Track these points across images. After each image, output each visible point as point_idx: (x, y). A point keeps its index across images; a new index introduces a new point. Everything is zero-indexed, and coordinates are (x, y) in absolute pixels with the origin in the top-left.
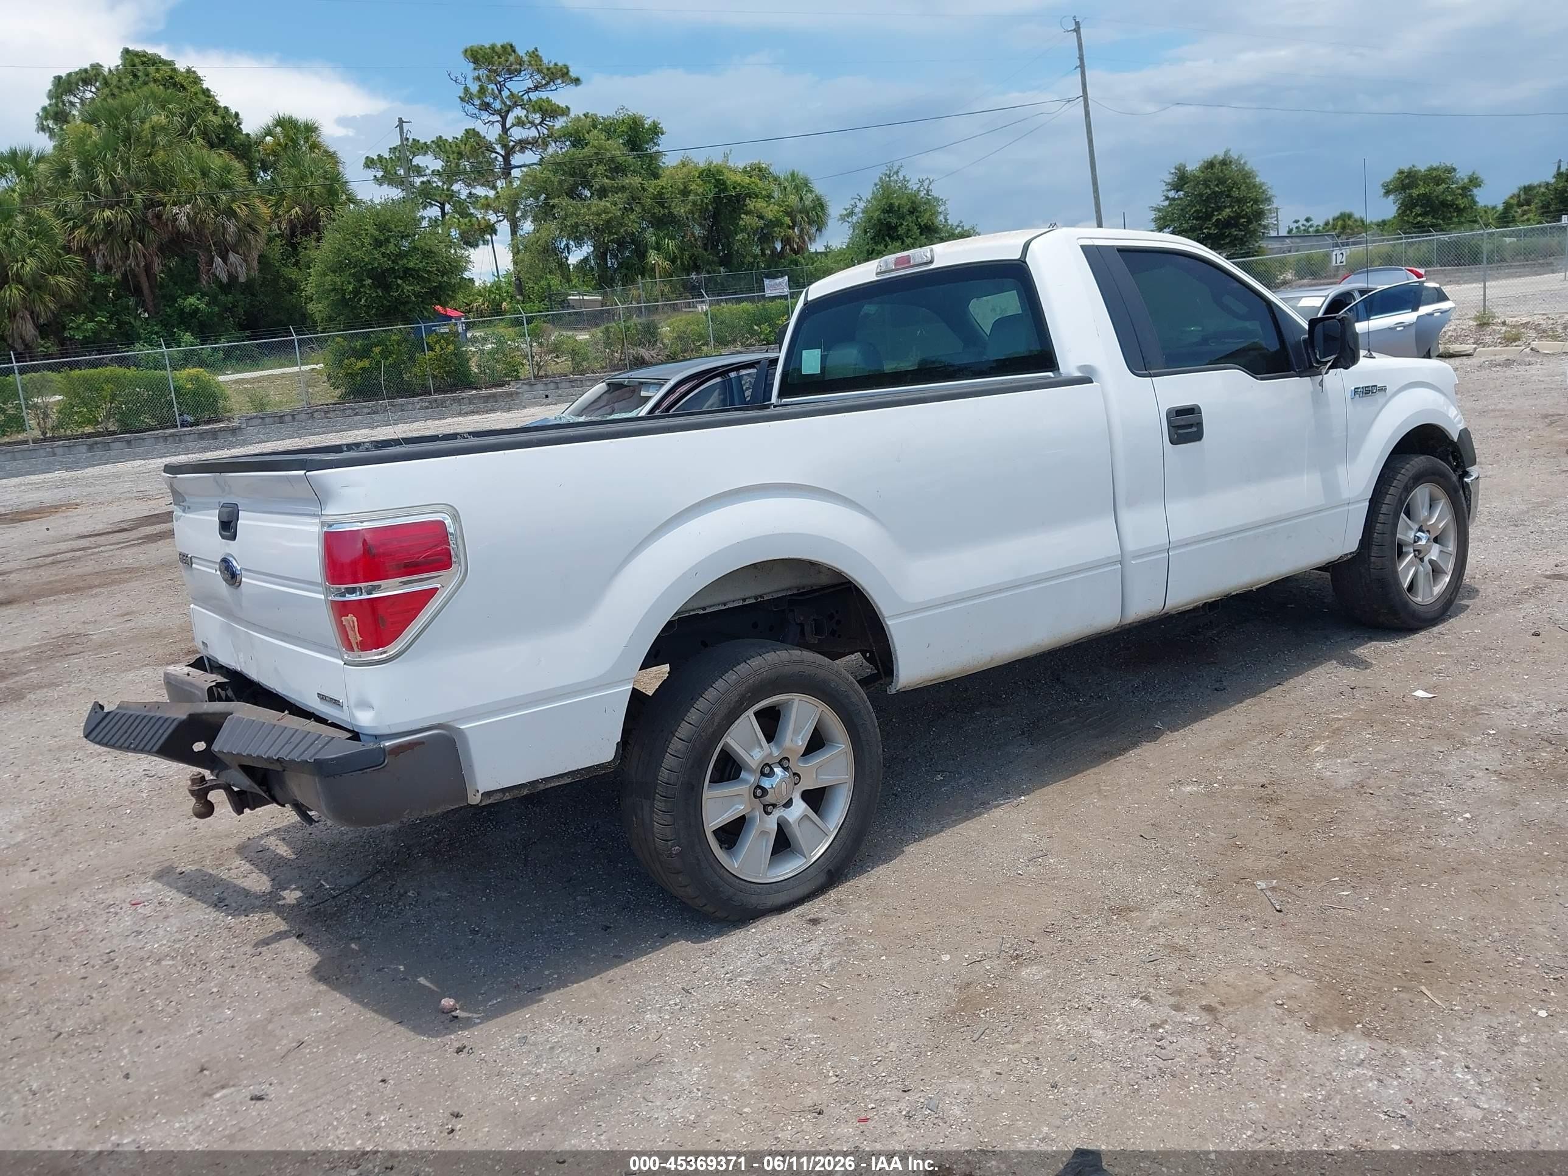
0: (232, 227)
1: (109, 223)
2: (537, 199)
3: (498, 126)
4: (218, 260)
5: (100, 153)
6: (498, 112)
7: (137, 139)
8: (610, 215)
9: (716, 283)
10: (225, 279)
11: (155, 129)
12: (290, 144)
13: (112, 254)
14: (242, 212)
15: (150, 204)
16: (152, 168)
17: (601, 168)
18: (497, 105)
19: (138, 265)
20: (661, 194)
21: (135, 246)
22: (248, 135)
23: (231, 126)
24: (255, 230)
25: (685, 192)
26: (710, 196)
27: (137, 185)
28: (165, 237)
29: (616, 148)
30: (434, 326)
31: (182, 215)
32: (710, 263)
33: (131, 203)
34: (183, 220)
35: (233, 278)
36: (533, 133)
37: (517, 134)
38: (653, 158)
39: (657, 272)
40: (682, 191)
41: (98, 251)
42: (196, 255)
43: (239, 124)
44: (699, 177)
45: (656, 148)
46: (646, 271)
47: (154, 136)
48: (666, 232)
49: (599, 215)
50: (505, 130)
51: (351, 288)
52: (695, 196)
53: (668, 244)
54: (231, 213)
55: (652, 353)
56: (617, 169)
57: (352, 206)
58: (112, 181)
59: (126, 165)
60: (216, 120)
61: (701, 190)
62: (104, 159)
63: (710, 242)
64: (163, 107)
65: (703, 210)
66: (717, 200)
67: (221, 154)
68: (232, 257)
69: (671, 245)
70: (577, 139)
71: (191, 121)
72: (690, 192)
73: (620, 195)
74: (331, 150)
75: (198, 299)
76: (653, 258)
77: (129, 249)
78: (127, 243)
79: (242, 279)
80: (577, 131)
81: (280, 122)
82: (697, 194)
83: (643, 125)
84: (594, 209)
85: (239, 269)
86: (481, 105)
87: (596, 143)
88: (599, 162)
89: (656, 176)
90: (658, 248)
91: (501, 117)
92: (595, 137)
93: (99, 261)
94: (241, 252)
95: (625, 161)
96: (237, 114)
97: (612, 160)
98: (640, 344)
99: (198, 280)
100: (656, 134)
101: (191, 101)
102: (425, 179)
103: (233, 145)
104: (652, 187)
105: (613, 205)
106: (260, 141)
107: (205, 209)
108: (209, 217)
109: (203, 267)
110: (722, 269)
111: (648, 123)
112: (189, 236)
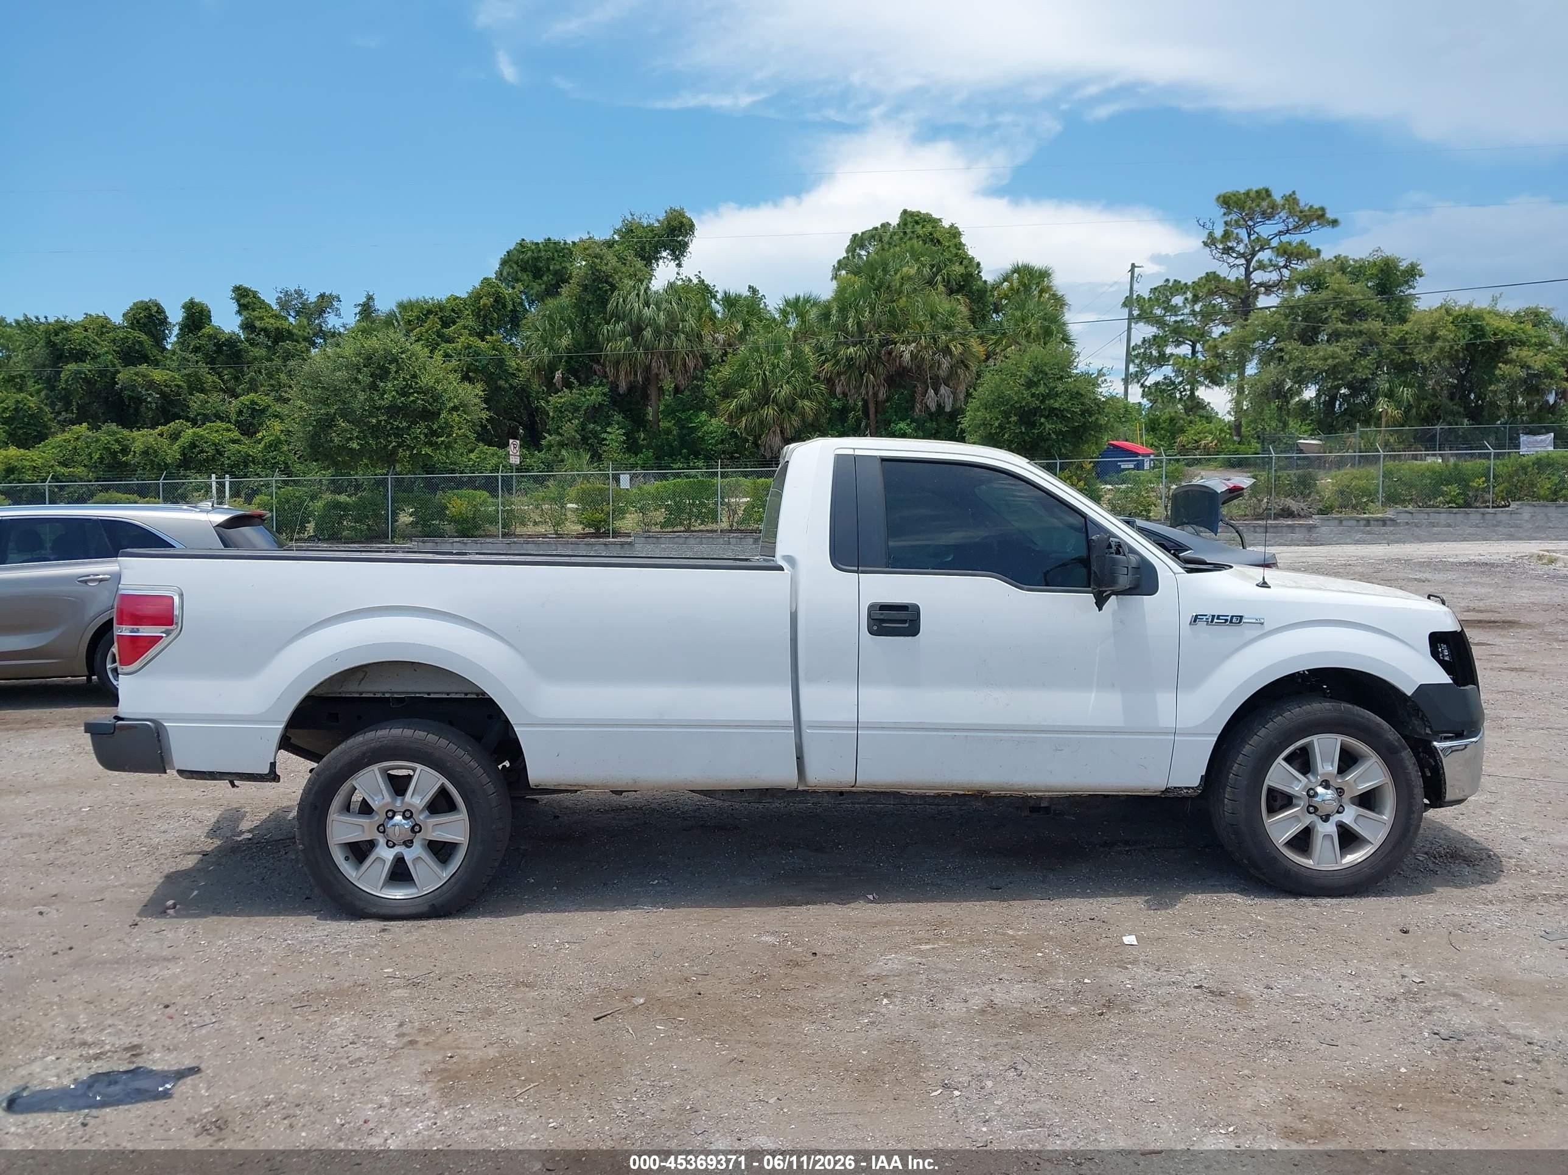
0: (946, 363)
1: (850, 359)
2: (1265, 342)
3: (1242, 270)
4: (931, 392)
5: (855, 300)
6: (1242, 255)
7: (889, 287)
8: (1337, 360)
9: (1457, 437)
10: (933, 407)
11: (905, 279)
12: (1022, 289)
13: (848, 384)
14: (957, 350)
15: (886, 342)
16: (892, 312)
17: (1338, 312)
18: (1241, 248)
19: (867, 393)
20: (1403, 340)
21: (868, 377)
22: (985, 282)
23: (971, 275)
24: (967, 367)
25: (1432, 338)
26: (1462, 342)
27: (878, 327)
28: (892, 370)
29: (1360, 292)
30: (1120, 461)
31: (906, 352)
32: (1453, 414)
33: (869, 342)
34: (907, 356)
35: (940, 407)
36: (1274, 276)
37: (1258, 277)
38: (1403, 301)
39: (1383, 420)
40: (1428, 336)
41: (839, 381)
42: (915, 386)
43: (979, 272)
44: (1452, 322)
45: (1411, 291)
46: (1370, 418)
47: (902, 285)
48: (1403, 379)
49: (1326, 360)
50: (1248, 274)
51: (997, 424)
52: (1444, 342)
53: (1403, 392)
54: (947, 351)
55: (1302, 505)
56: (1355, 313)
57: (1065, 345)
58: (859, 324)
59: (872, 311)
60: (958, 269)
61: (1452, 336)
62: (857, 305)
63: (1458, 393)
64: (917, 260)
65: (1453, 357)
66: (1469, 347)
67: (958, 299)
68: (943, 390)
69: (1406, 393)
70: (1316, 282)
71: (939, 270)
72: (1438, 338)
73: (1354, 340)
74: (1060, 294)
75: (908, 425)
76: (1382, 406)
77: (863, 380)
78: (862, 375)
79: (948, 409)
80: (1318, 275)
81: (1016, 270)
82: (1445, 340)
83: (1396, 267)
84: (1321, 353)
85: (946, 399)
86: (1224, 249)
87: (1336, 286)
88: (1337, 306)
89: (1403, 320)
90: (1390, 395)
91: (1246, 260)
92: (1336, 281)
93: (838, 390)
94: (951, 385)
95: (1368, 305)
96: (978, 264)
97: (1352, 303)
98: (1290, 494)
99: (913, 408)
100: (1413, 276)
101: (942, 254)
102: (1179, 318)
103: (970, 291)
104: (1396, 331)
105: (1342, 351)
106: (996, 286)
107: (926, 348)
108: (927, 355)
109: (918, 398)
110: (1466, 421)
111: (1404, 265)
112: (910, 370)
